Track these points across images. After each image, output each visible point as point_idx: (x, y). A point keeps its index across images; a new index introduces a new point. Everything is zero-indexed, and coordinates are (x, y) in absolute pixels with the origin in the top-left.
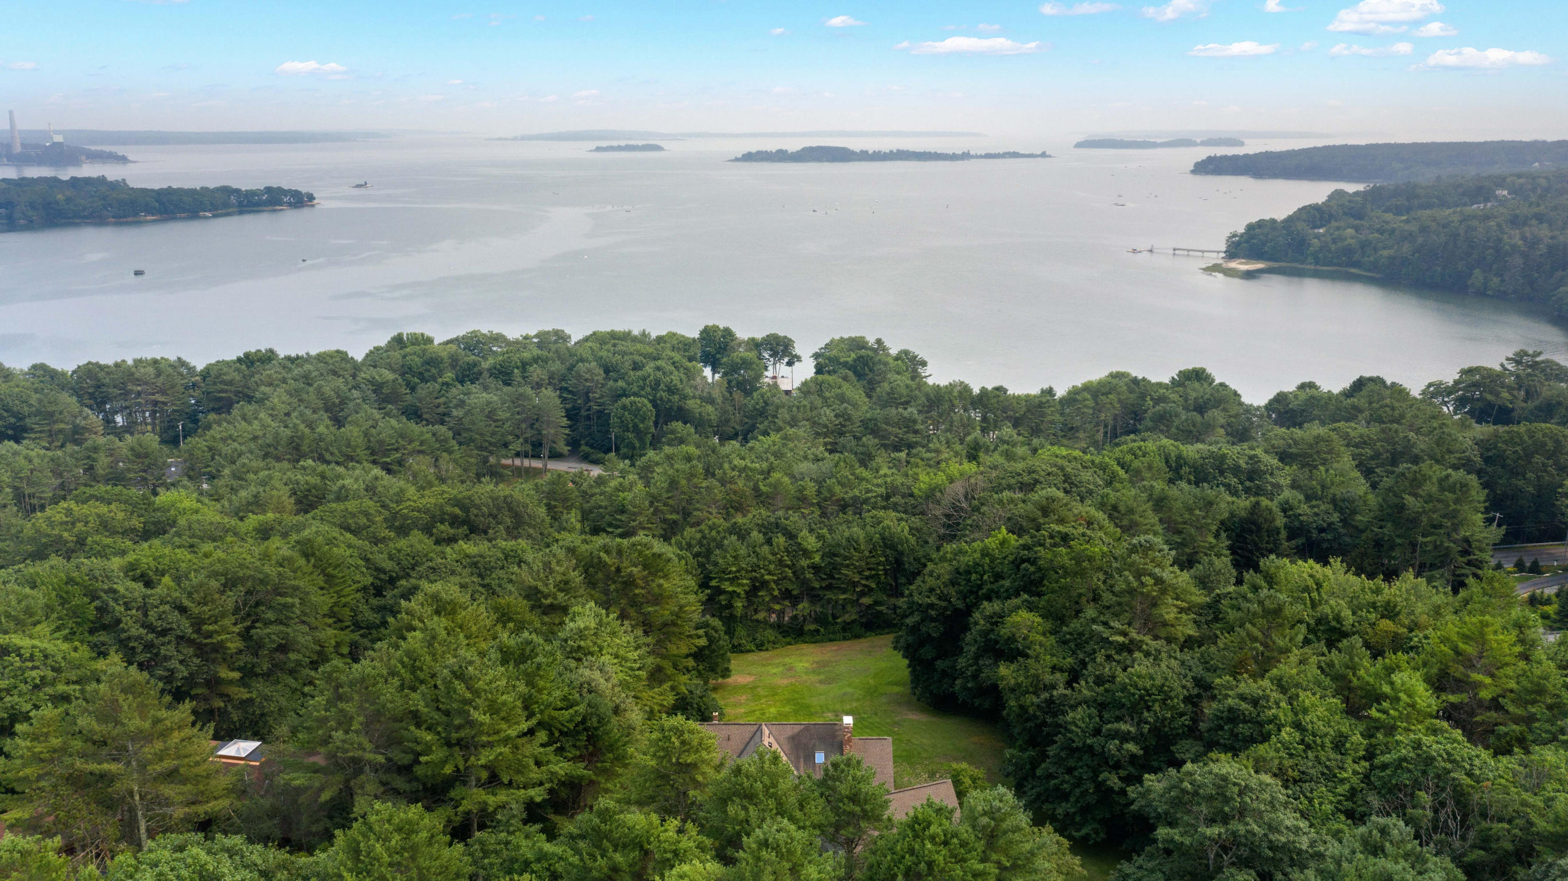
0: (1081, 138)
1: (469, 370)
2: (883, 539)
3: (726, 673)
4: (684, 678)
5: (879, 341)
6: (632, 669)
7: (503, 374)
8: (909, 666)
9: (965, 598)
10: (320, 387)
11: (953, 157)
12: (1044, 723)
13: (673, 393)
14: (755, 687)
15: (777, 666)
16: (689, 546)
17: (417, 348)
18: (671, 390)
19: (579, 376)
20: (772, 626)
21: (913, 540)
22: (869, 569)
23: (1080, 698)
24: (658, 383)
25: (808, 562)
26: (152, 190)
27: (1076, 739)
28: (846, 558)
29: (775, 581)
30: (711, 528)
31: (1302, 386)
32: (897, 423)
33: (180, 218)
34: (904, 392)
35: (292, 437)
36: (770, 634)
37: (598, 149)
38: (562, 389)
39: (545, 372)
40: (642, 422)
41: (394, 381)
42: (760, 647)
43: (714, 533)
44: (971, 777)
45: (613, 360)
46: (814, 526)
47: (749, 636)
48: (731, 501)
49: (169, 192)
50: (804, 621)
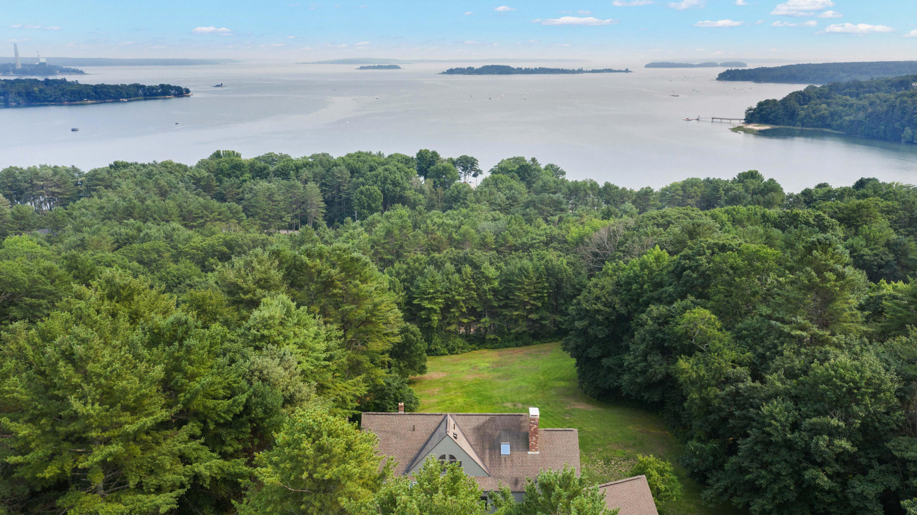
0: (649, 62)
1: (261, 172)
2: (547, 269)
3: (423, 370)
4: (381, 372)
5: (534, 160)
6: (317, 359)
7: (283, 173)
8: (577, 365)
9: (627, 305)
10: (157, 179)
11: (573, 72)
12: (731, 414)
13: (396, 186)
14: (447, 382)
15: (465, 365)
16: (398, 274)
17: (227, 158)
18: (395, 184)
19: (333, 175)
20: (461, 336)
21: (570, 270)
22: (537, 292)
23: (771, 391)
24: (386, 179)
25: (489, 286)
26: (92, 86)
27: (775, 434)
28: (519, 283)
29: (463, 301)
30: (415, 261)
31: (820, 186)
32: (549, 204)
33: (108, 102)
34: (553, 185)
35: (127, 207)
36: (459, 342)
37: (362, 68)
38: (323, 184)
39: (311, 173)
40: (374, 203)
41: (208, 177)
42: (452, 351)
43: (417, 264)
44: (657, 470)
45: (357, 166)
46: (493, 260)
47: (443, 342)
48: (432, 245)
49: (103, 86)
50: (486, 331)
